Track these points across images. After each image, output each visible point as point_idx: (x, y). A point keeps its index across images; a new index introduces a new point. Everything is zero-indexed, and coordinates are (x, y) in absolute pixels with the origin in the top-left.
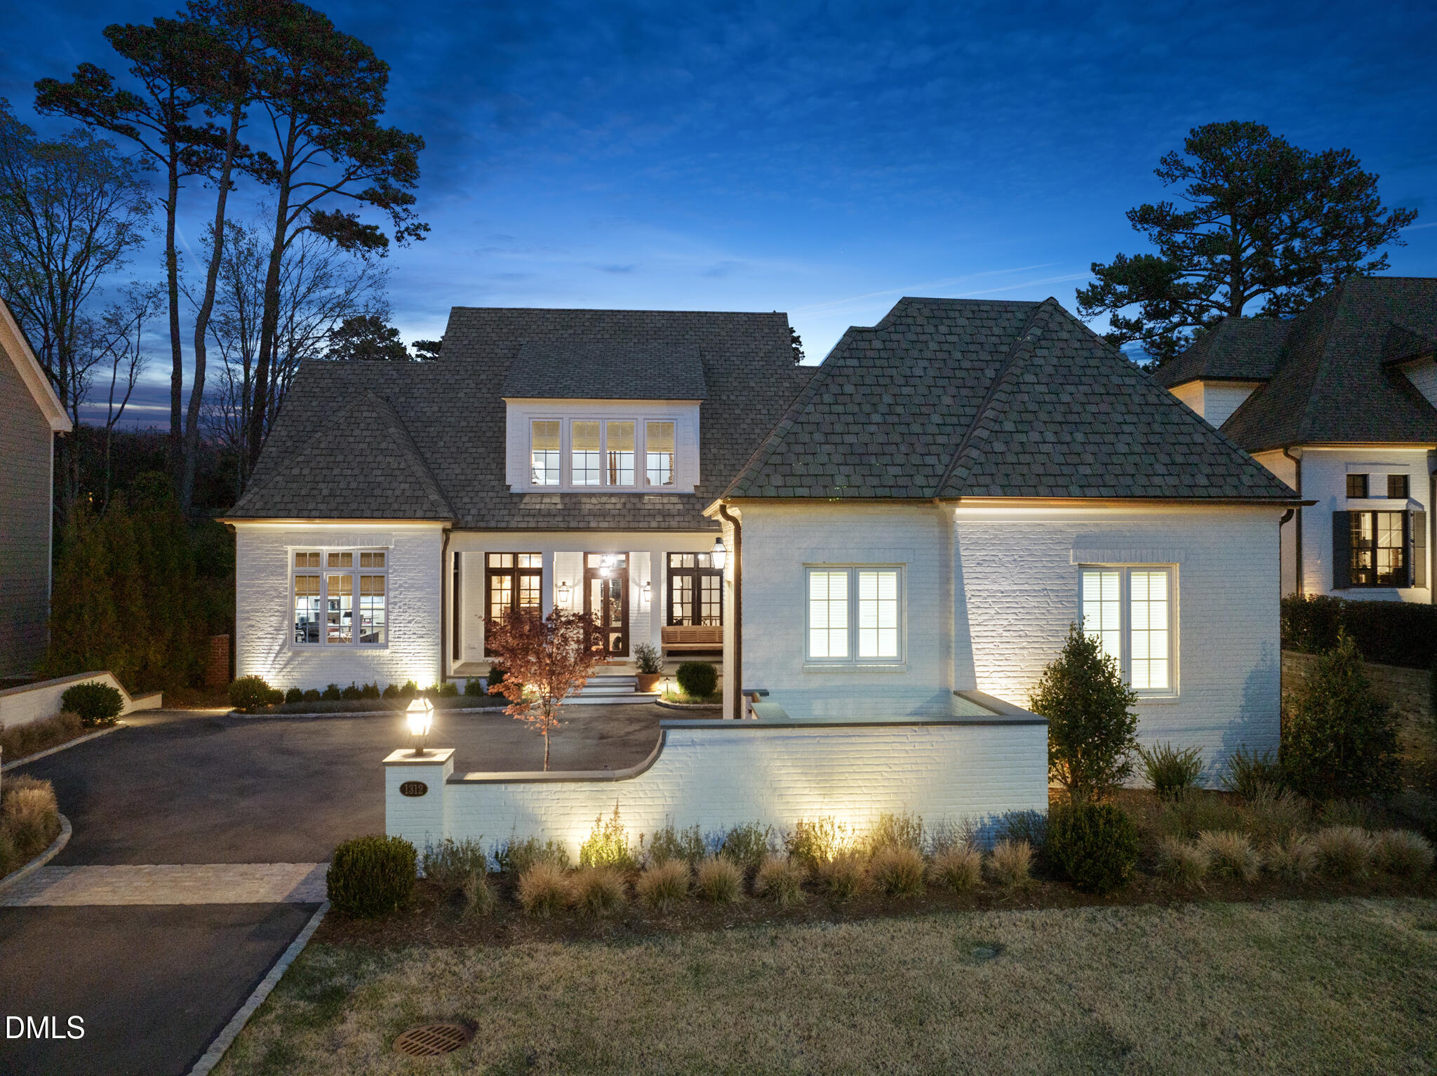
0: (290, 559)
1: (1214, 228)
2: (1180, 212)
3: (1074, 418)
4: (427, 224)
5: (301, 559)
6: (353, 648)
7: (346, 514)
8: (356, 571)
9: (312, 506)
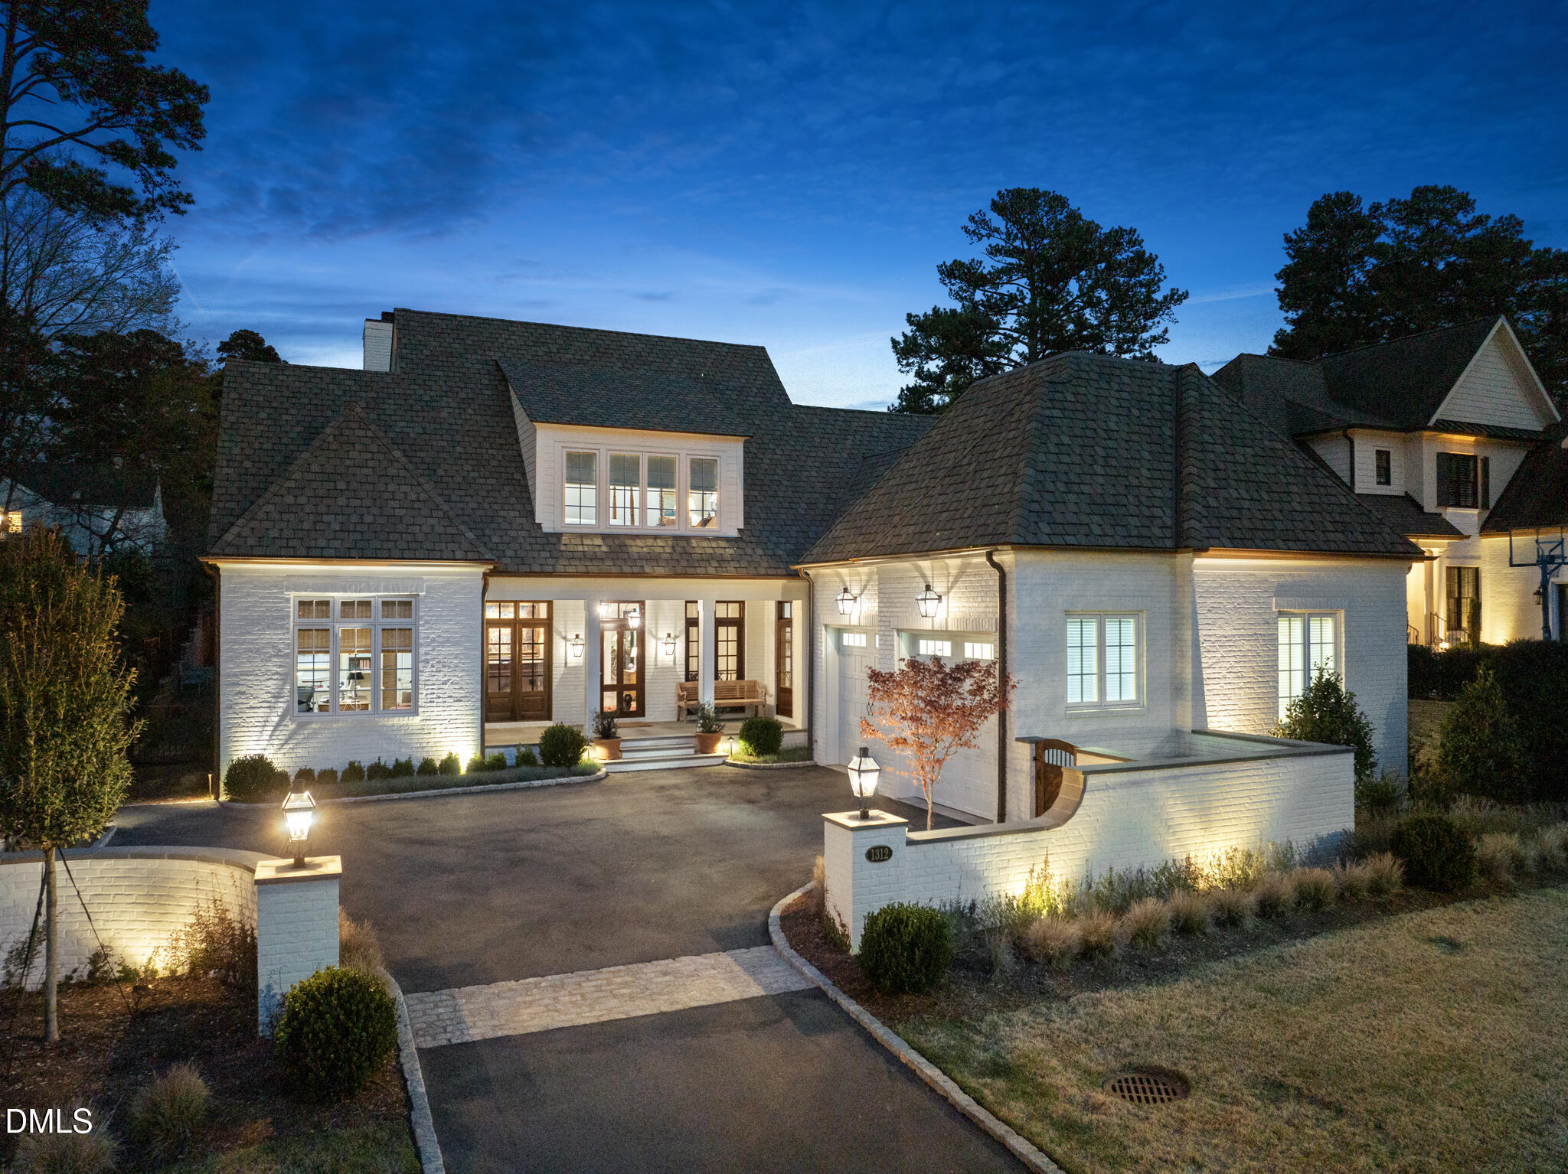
0: (292, 608)
3: (1254, 477)
4: (189, 195)
5: (305, 608)
6: (374, 717)
7: (369, 553)
8: (376, 623)
9: (322, 543)
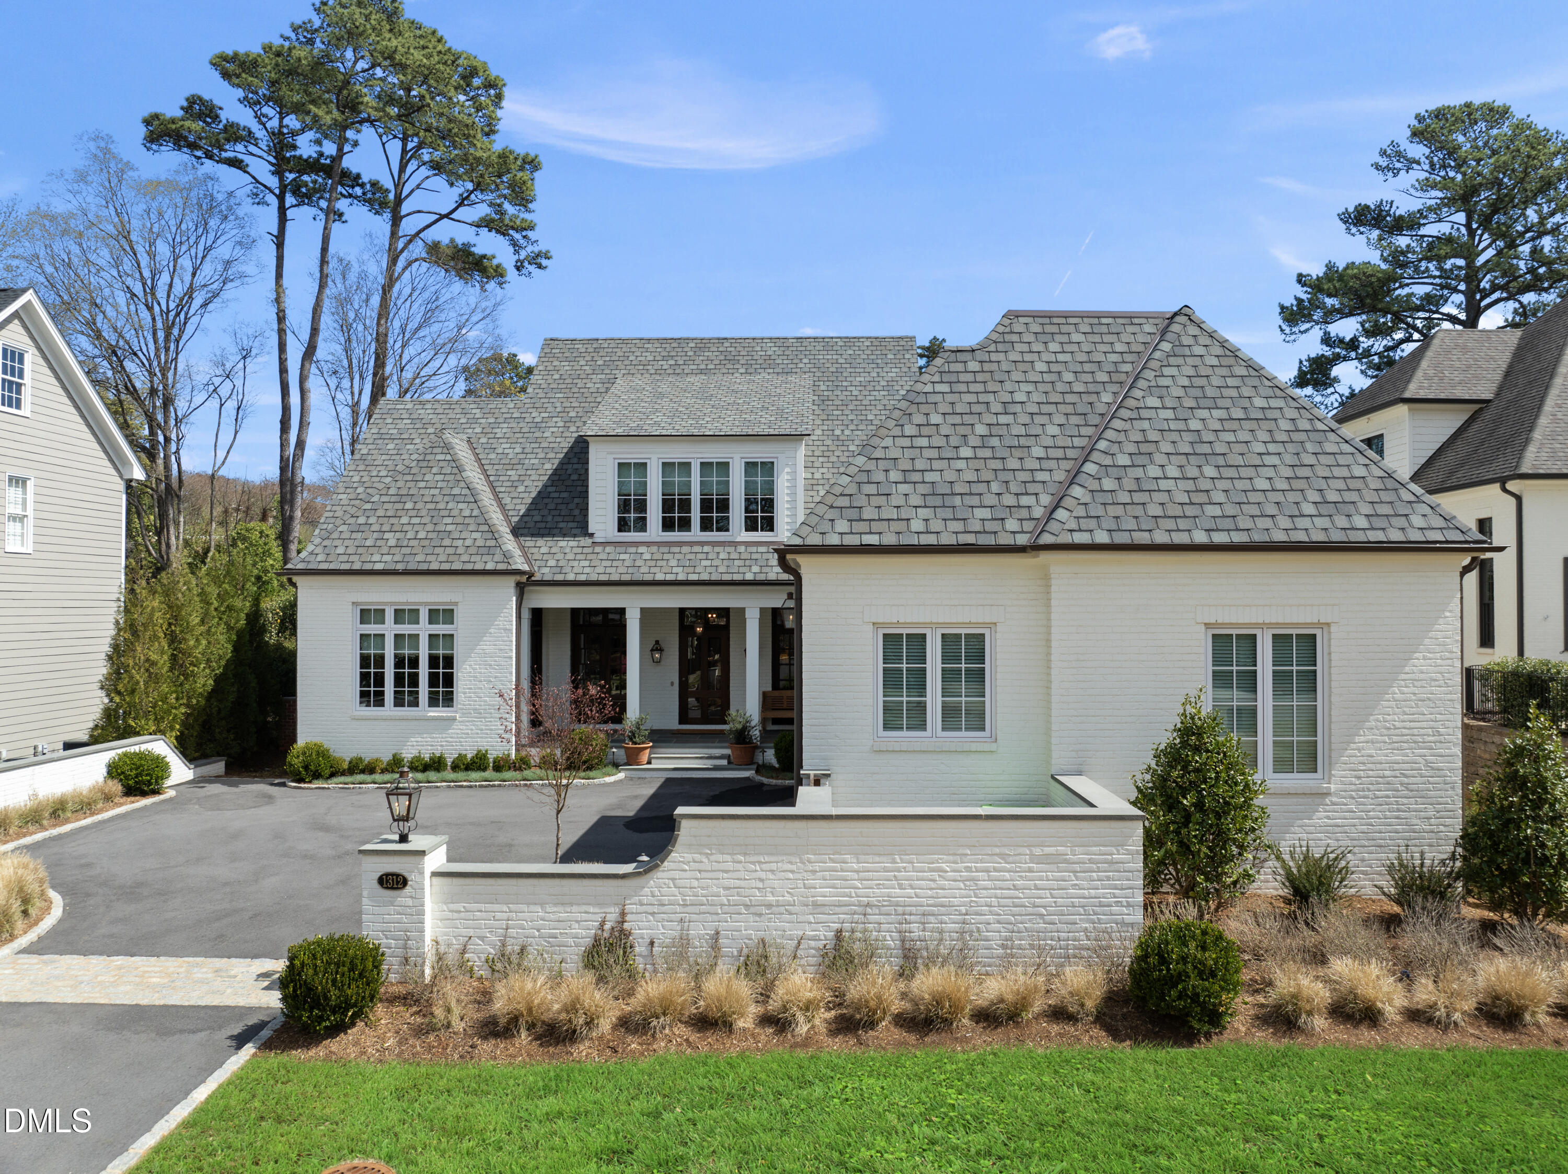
1: (1444, 228)
2: (1401, 212)
3: (1206, 449)
4: (548, 252)
5: (365, 615)
6: (421, 714)
7: (412, 566)
8: (424, 629)
9: (376, 558)
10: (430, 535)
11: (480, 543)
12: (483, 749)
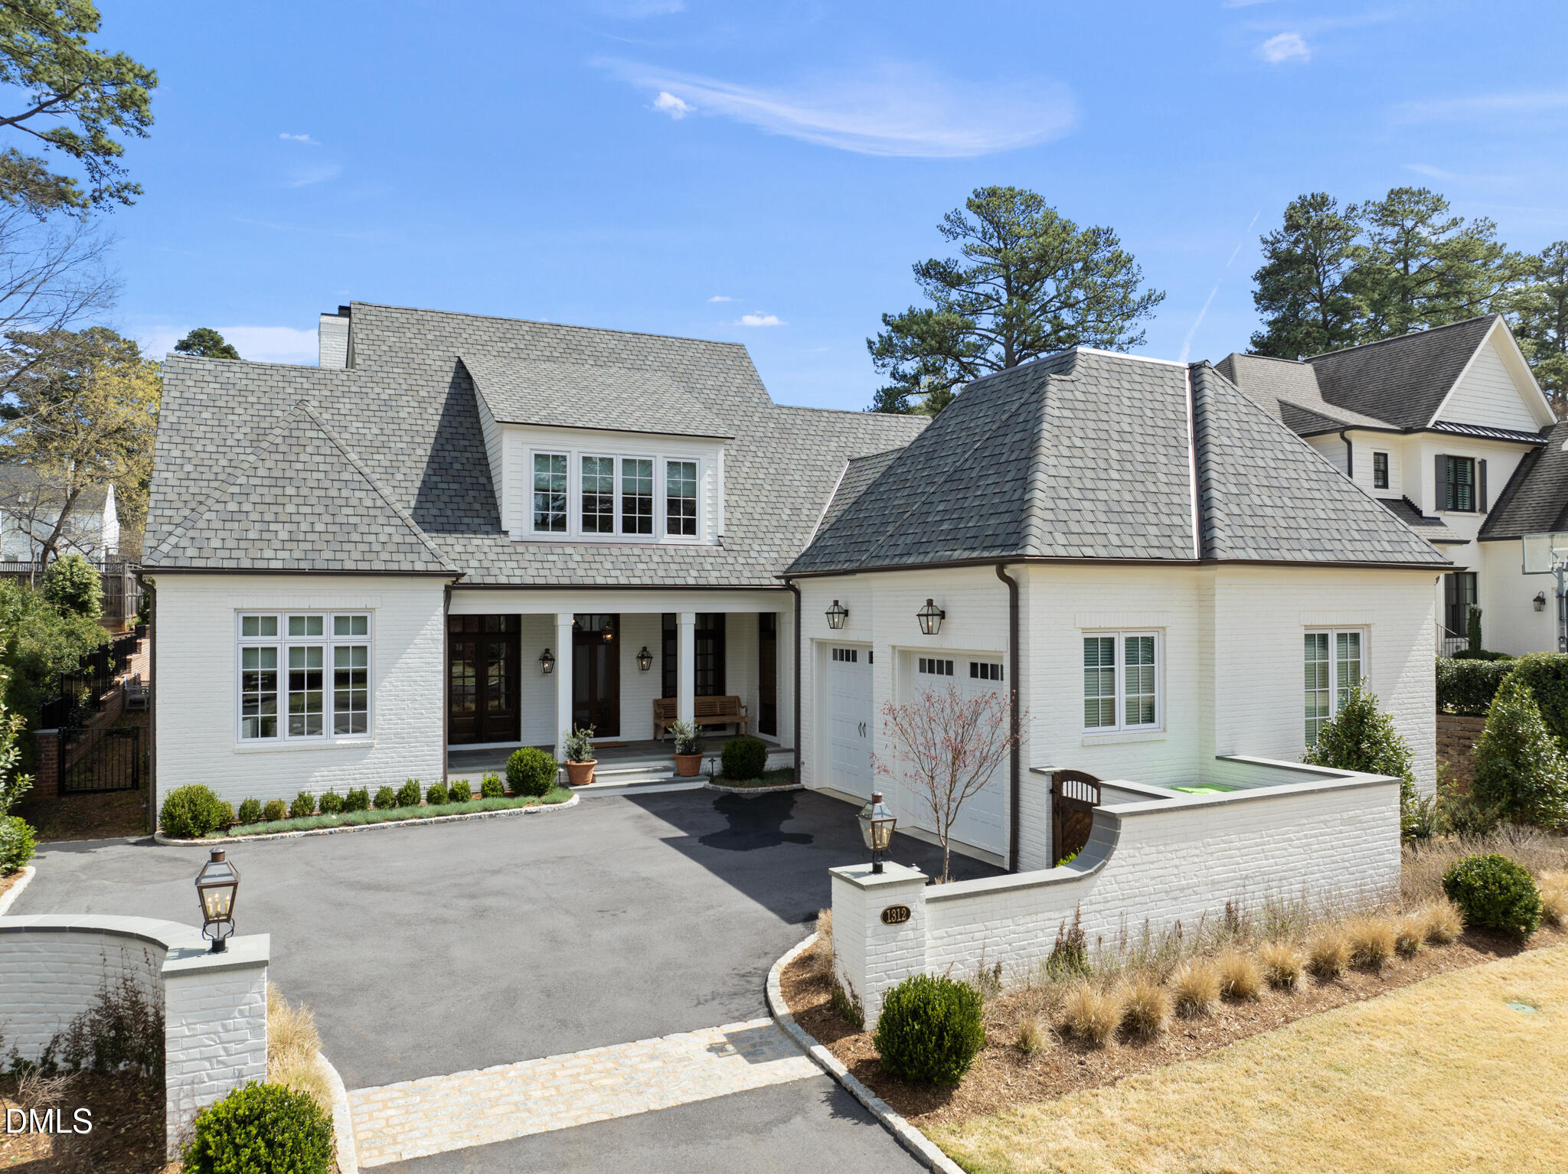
2: (961, 270)
3: (1276, 483)
4: (139, 185)
5: (250, 624)
6: (328, 742)
7: (320, 565)
8: (329, 640)
9: (269, 554)
10: (331, 528)
11: (397, 539)
12: (413, 778)
